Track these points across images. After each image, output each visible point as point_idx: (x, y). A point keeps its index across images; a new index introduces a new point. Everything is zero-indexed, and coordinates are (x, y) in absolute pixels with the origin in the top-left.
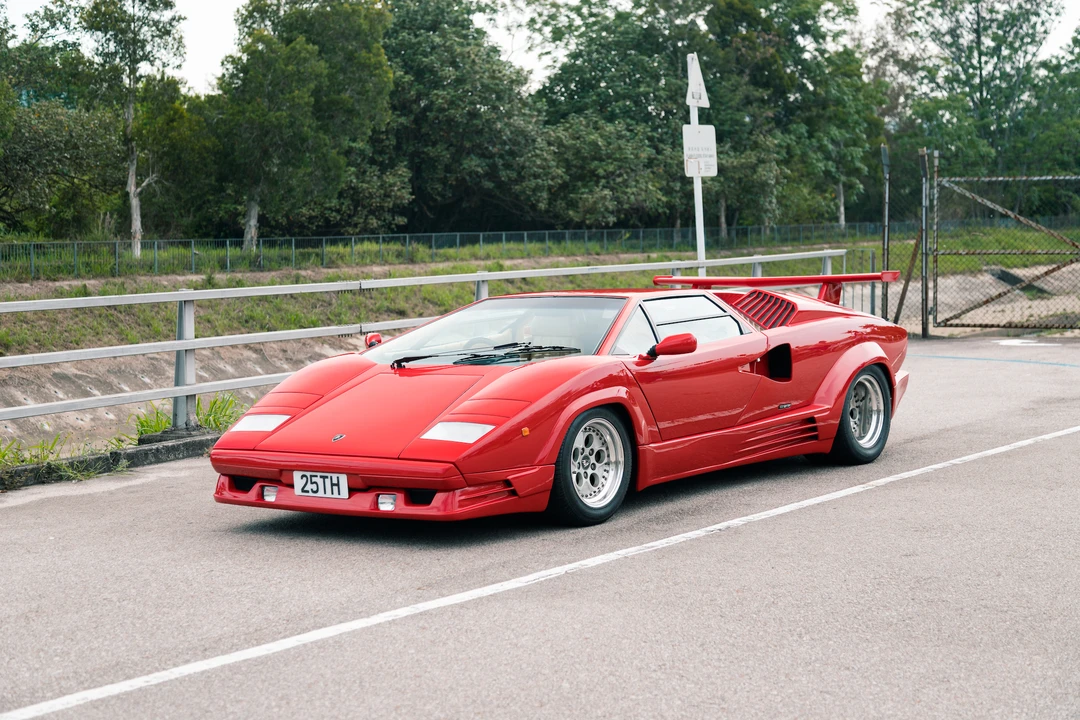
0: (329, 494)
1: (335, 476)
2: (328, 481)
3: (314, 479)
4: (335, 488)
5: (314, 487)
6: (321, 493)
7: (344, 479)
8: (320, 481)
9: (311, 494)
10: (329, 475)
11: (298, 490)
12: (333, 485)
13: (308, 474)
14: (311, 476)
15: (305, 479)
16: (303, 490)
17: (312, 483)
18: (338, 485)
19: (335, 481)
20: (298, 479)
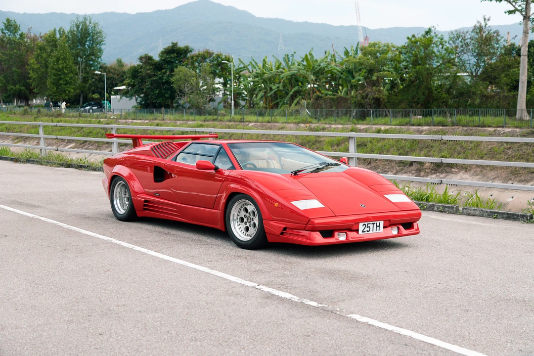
0: (375, 231)
1: (378, 222)
2: (375, 225)
3: (369, 225)
4: (378, 228)
5: (368, 229)
6: (371, 231)
7: (382, 223)
8: (371, 226)
9: (366, 232)
10: (376, 222)
11: (360, 232)
12: (377, 226)
13: (366, 223)
14: (368, 224)
15: (364, 226)
16: (363, 232)
17: (367, 227)
18: (379, 226)
19: (378, 225)
20: (361, 227)
